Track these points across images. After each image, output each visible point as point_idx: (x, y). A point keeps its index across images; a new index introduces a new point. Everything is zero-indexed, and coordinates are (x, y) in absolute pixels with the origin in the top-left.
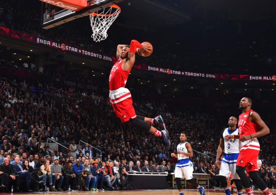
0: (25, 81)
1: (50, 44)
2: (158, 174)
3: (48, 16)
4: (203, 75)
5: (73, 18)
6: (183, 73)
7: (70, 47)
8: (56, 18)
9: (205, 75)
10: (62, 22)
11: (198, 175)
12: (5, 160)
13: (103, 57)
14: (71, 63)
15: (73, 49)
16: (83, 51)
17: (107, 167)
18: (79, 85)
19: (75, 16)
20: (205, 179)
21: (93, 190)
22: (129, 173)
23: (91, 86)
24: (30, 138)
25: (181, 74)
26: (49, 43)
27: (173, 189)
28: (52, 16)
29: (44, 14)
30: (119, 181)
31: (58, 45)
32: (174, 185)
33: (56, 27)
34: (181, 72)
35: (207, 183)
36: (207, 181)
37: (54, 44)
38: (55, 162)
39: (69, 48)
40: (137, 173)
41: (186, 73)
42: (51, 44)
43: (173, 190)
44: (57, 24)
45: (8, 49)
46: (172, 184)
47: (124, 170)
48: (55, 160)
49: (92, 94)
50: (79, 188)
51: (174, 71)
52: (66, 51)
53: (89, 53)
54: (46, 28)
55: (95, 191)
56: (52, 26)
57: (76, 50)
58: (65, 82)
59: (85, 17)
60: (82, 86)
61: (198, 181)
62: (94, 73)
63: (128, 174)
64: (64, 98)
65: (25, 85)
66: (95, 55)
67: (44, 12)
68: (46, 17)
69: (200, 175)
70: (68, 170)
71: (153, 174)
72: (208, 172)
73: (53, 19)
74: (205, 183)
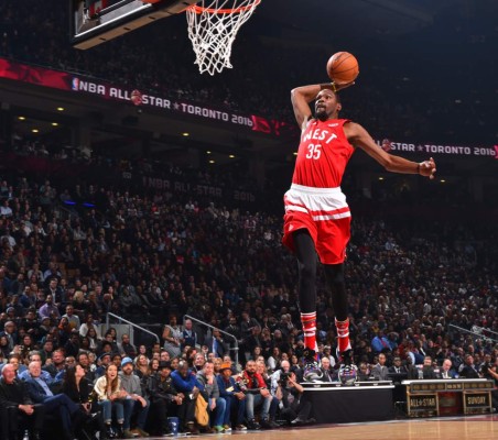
0: (48, 183)
1: (103, 91)
2: (372, 385)
3: (86, 17)
4: (468, 151)
5: (145, 21)
6: (420, 148)
7: (152, 98)
8: (106, 21)
9: (472, 151)
10: (120, 31)
11: (465, 383)
12: (6, 370)
13: (230, 117)
14: (157, 136)
15: (160, 102)
16: (184, 105)
17: (250, 374)
18: (178, 186)
19: (152, 15)
20: (482, 391)
21: (217, 431)
22: (304, 386)
23: (205, 187)
24: (65, 316)
25: (416, 149)
26: (101, 90)
27: (408, 418)
28: (95, 17)
29: (76, 14)
30: (281, 405)
31: (123, 95)
32: (412, 408)
33: (107, 44)
34: (416, 145)
35: (487, 400)
36: (486, 395)
37: (114, 92)
38: (125, 368)
39: (149, 100)
40: (322, 386)
41: (427, 146)
42: (107, 91)
43: (410, 421)
44: (109, 36)
45: (6, 106)
46: (405, 406)
47: (293, 379)
48: (126, 364)
49: (209, 205)
50: (191, 427)
51: (399, 144)
52: (142, 106)
53: (197, 110)
54: (82, 46)
55: (223, 432)
56: (96, 41)
57: (166, 104)
58: (144, 179)
59: (176, 15)
60: (186, 188)
61: (467, 396)
62: (210, 157)
63: (302, 389)
64: (144, 218)
65: (49, 191)
66: (212, 114)
67: (76, 8)
68: (81, 19)
69: (471, 383)
70: (161, 386)
71: (361, 385)
72: (488, 375)
73: (99, 23)
74: (482, 400)
